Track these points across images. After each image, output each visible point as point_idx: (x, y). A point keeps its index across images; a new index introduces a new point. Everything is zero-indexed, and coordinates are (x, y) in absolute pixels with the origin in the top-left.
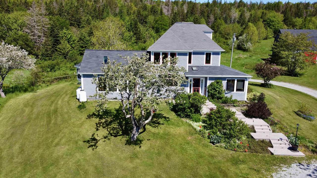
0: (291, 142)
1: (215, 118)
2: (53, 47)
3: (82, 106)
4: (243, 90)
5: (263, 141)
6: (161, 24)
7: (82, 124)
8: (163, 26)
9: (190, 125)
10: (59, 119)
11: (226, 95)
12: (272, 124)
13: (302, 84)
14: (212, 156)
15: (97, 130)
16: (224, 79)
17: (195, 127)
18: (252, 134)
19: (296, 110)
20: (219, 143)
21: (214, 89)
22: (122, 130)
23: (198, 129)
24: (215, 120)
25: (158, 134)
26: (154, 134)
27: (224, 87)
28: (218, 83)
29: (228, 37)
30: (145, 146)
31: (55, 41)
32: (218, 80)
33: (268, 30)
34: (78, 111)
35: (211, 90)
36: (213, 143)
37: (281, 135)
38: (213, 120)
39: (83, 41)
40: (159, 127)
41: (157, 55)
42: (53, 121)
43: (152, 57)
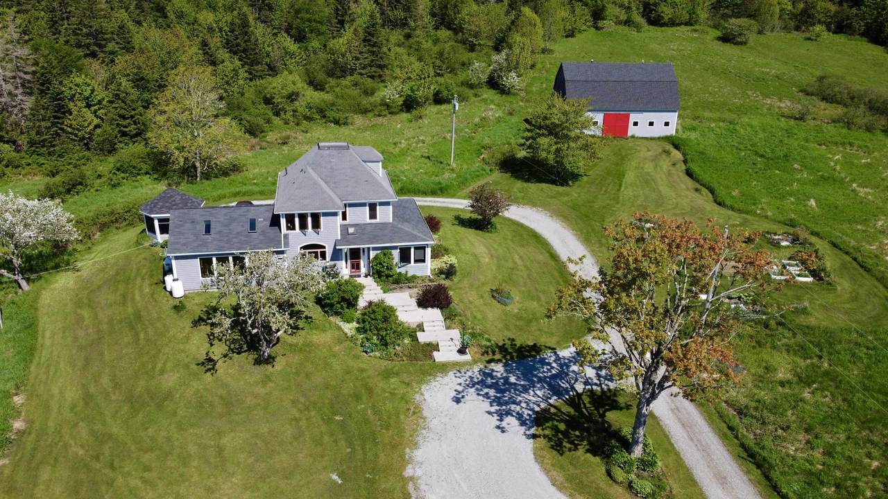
0: (463, 343)
1: (369, 320)
2: (54, 124)
3: (179, 307)
4: (423, 261)
5: (429, 344)
6: (309, 20)
7: (187, 338)
8: (314, 24)
9: (340, 328)
10: (150, 330)
11: (398, 270)
12: (450, 316)
14: (362, 370)
15: (212, 345)
16: (395, 248)
17: (346, 330)
18: (420, 334)
19: (493, 288)
20: (373, 351)
21: (380, 264)
22: (247, 342)
23: (349, 333)
24: (369, 322)
25: (297, 345)
26: (291, 345)
27: (396, 259)
28: (385, 255)
29: (477, 43)
30: (279, 364)
31: (56, 109)
32: (386, 251)
34: (175, 316)
35: (376, 265)
36: (366, 352)
37: (454, 333)
38: (367, 323)
39: (123, 101)
40: (298, 335)
41: (290, 219)
42: (142, 336)
43: (283, 221)
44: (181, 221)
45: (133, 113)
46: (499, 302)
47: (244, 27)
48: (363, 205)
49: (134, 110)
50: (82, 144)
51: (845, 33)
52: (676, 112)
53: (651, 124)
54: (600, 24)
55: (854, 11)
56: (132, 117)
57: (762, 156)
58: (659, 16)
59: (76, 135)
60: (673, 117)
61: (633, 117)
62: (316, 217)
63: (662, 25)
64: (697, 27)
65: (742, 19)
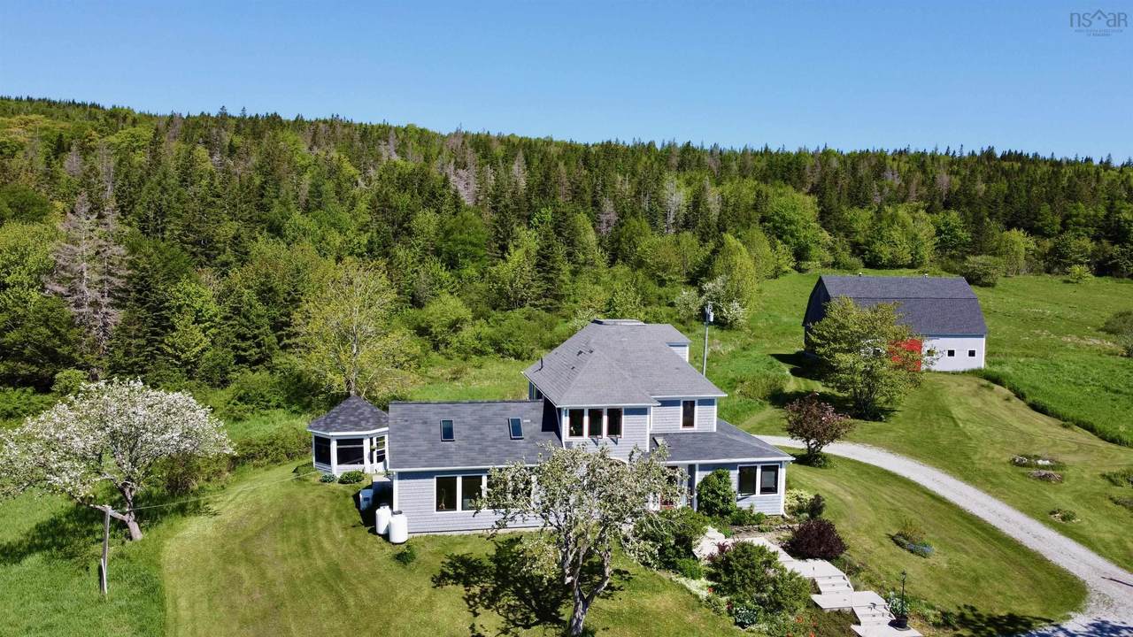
0: (893, 611)
1: (740, 568)
2: (150, 342)
3: (404, 557)
4: (774, 490)
5: (839, 613)
6: (464, 243)
7: (430, 604)
8: (469, 248)
9: (682, 587)
10: (363, 592)
11: (739, 504)
12: (851, 571)
13: (894, 448)
15: (476, 615)
16: (732, 466)
17: (694, 590)
18: (815, 597)
19: (894, 532)
20: (754, 623)
21: (713, 492)
22: (533, 610)
23: (704, 594)
24: (740, 572)
25: (620, 613)
26: (611, 614)
27: (735, 486)
28: (720, 476)
29: (667, 278)
31: (156, 322)
32: (720, 470)
33: (779, 247)
34: (401, 570)
35: (706, 495)
36: (742, 625)
37: (871, 596)
38: (736, 574)
39: (245, 316)
40: (616, 598)
41: (576, 416)
42: (351, 601)
43: (565, 422)
44: (406, 421)
45: (256, 332)
46: (912, 552)
47: (385, 247)
48: (675, 402)
49: (258, 328)
50: (184, 370)
51: (1111, 275)
52: (982, 336)
53: (951, 353)
54: (804, 265)
55: (1117, 248)
56: (255, 337)
57: (1117, 392)
58: (876, 256)
59: (178, 358)
60: (979, 345)
61: (928, 344)
62: (615, 415)
63: (883, 267)
64: (921, 269)
65: (984, 257)
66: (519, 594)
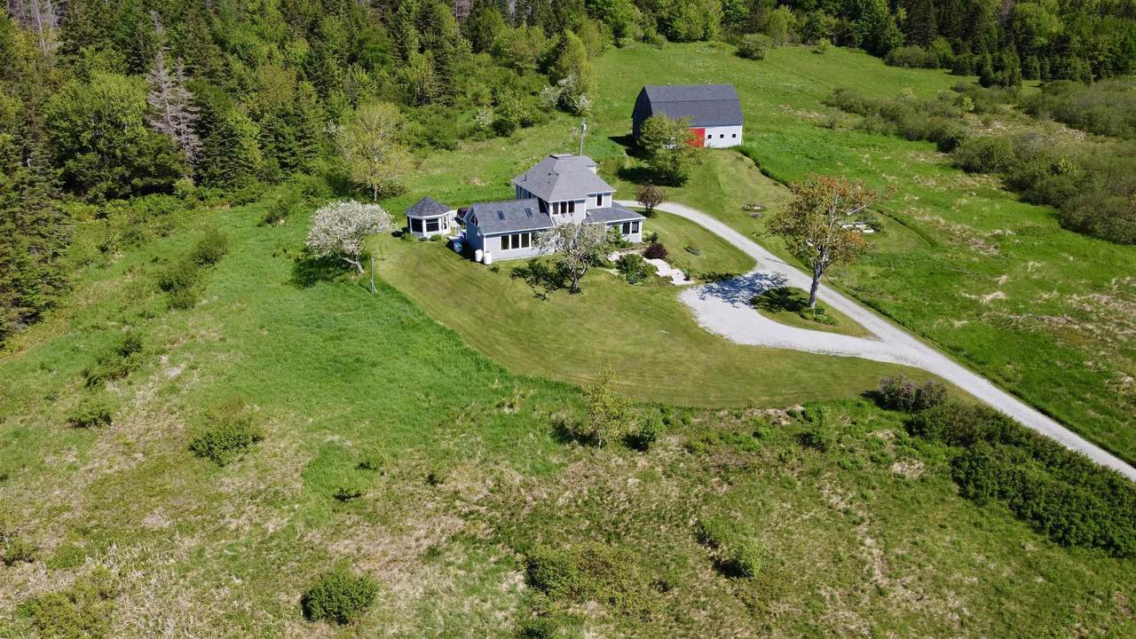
0: (685, 275)
1: (629, 264)
3: (494, 269)
4: (637, 232)
5: (666, 277)
6: (374, 50)
7: (514, 285)
8: (379, 54)
9: (608, 272)
10: (486, 283)
11: (624, 239)
12: (670, 262)
14: (636, 292)
15: (533, 287)
16: (621, 223)
17: (612, 273)
18: (657, 273)
19: (686, 246)
20: (636, 282)
22: (554, 284)
23: (617, 274)
25: (587, 283)
26: (584, 283)
27: (621, 232)
28: (615, 228)
29: (523, 66)
30: (585, 293)
32: (615, 225)
34: (495, 274)
36: (632, 283)
37: (678, 271)
38: (628, 266)
41: (555, 205)
43: (551, 208)
44: (482, 212)
46: (693, 253)
48: (593, 196)
51: (846, 45)
52: (740, 125)
53: (722, 136)
54: (621, 41)
55: (853, 23)
57: (812, 158)
58: (676, 32)
59: (249, 168)
60: (739, 130)
61: (708, 131)
62: (572, 204)
63: (679, 41)
64: (712, 42)
65: (756, 35)
66: (545, 279)
